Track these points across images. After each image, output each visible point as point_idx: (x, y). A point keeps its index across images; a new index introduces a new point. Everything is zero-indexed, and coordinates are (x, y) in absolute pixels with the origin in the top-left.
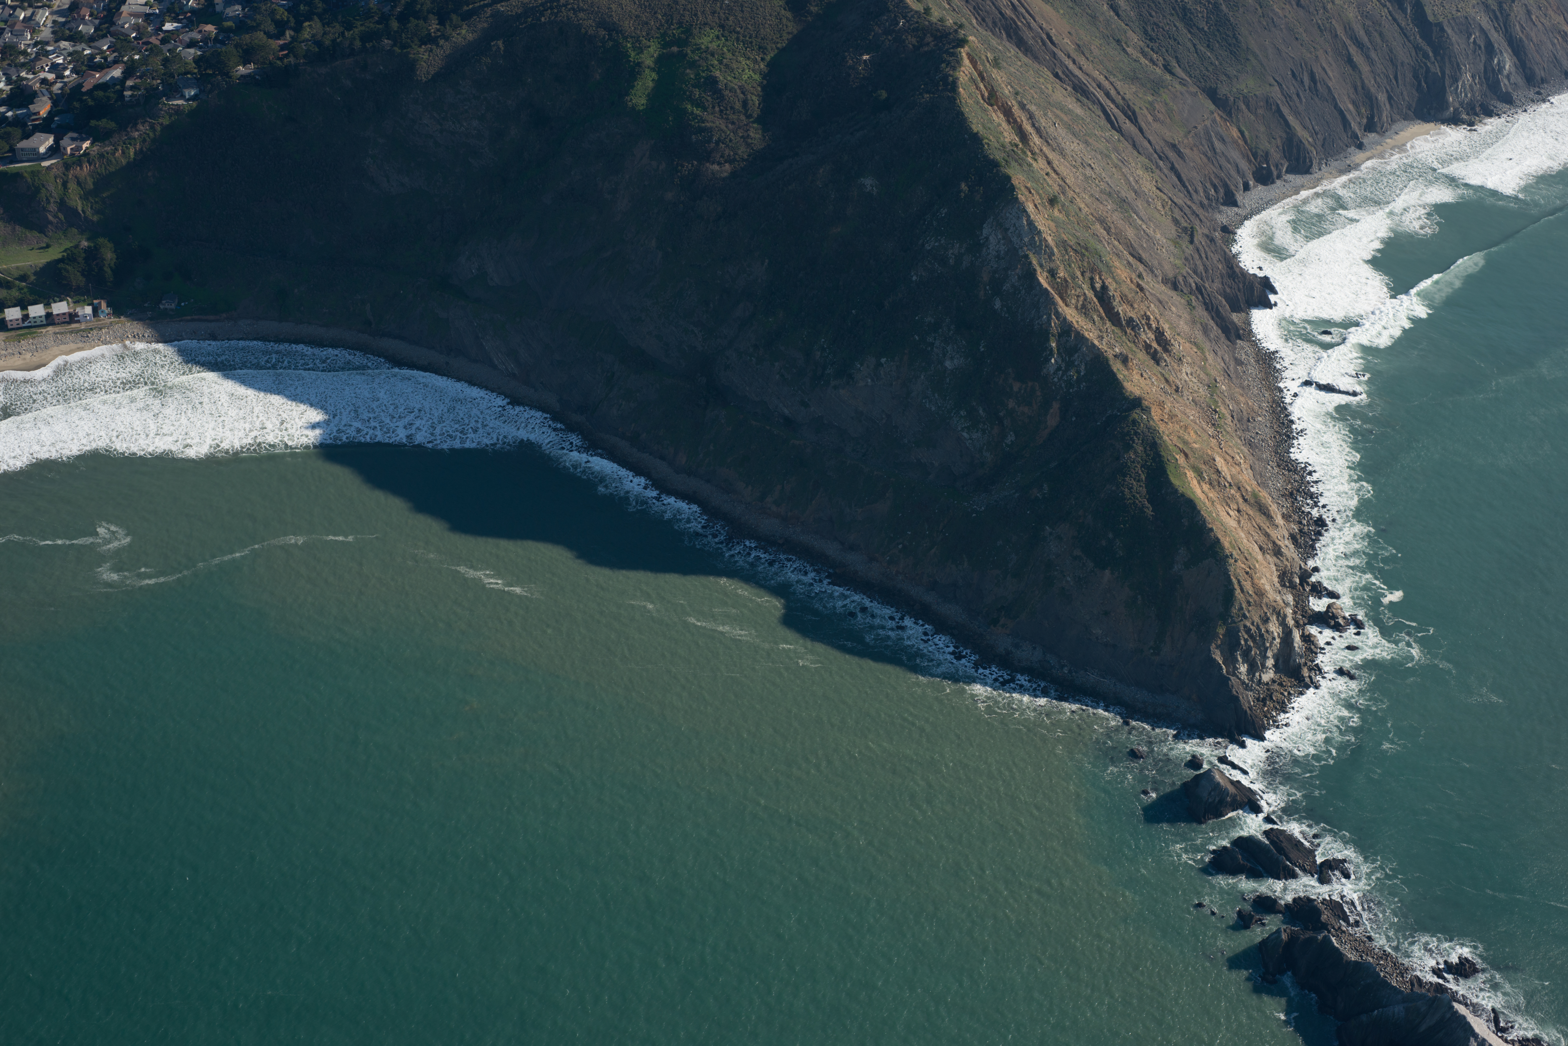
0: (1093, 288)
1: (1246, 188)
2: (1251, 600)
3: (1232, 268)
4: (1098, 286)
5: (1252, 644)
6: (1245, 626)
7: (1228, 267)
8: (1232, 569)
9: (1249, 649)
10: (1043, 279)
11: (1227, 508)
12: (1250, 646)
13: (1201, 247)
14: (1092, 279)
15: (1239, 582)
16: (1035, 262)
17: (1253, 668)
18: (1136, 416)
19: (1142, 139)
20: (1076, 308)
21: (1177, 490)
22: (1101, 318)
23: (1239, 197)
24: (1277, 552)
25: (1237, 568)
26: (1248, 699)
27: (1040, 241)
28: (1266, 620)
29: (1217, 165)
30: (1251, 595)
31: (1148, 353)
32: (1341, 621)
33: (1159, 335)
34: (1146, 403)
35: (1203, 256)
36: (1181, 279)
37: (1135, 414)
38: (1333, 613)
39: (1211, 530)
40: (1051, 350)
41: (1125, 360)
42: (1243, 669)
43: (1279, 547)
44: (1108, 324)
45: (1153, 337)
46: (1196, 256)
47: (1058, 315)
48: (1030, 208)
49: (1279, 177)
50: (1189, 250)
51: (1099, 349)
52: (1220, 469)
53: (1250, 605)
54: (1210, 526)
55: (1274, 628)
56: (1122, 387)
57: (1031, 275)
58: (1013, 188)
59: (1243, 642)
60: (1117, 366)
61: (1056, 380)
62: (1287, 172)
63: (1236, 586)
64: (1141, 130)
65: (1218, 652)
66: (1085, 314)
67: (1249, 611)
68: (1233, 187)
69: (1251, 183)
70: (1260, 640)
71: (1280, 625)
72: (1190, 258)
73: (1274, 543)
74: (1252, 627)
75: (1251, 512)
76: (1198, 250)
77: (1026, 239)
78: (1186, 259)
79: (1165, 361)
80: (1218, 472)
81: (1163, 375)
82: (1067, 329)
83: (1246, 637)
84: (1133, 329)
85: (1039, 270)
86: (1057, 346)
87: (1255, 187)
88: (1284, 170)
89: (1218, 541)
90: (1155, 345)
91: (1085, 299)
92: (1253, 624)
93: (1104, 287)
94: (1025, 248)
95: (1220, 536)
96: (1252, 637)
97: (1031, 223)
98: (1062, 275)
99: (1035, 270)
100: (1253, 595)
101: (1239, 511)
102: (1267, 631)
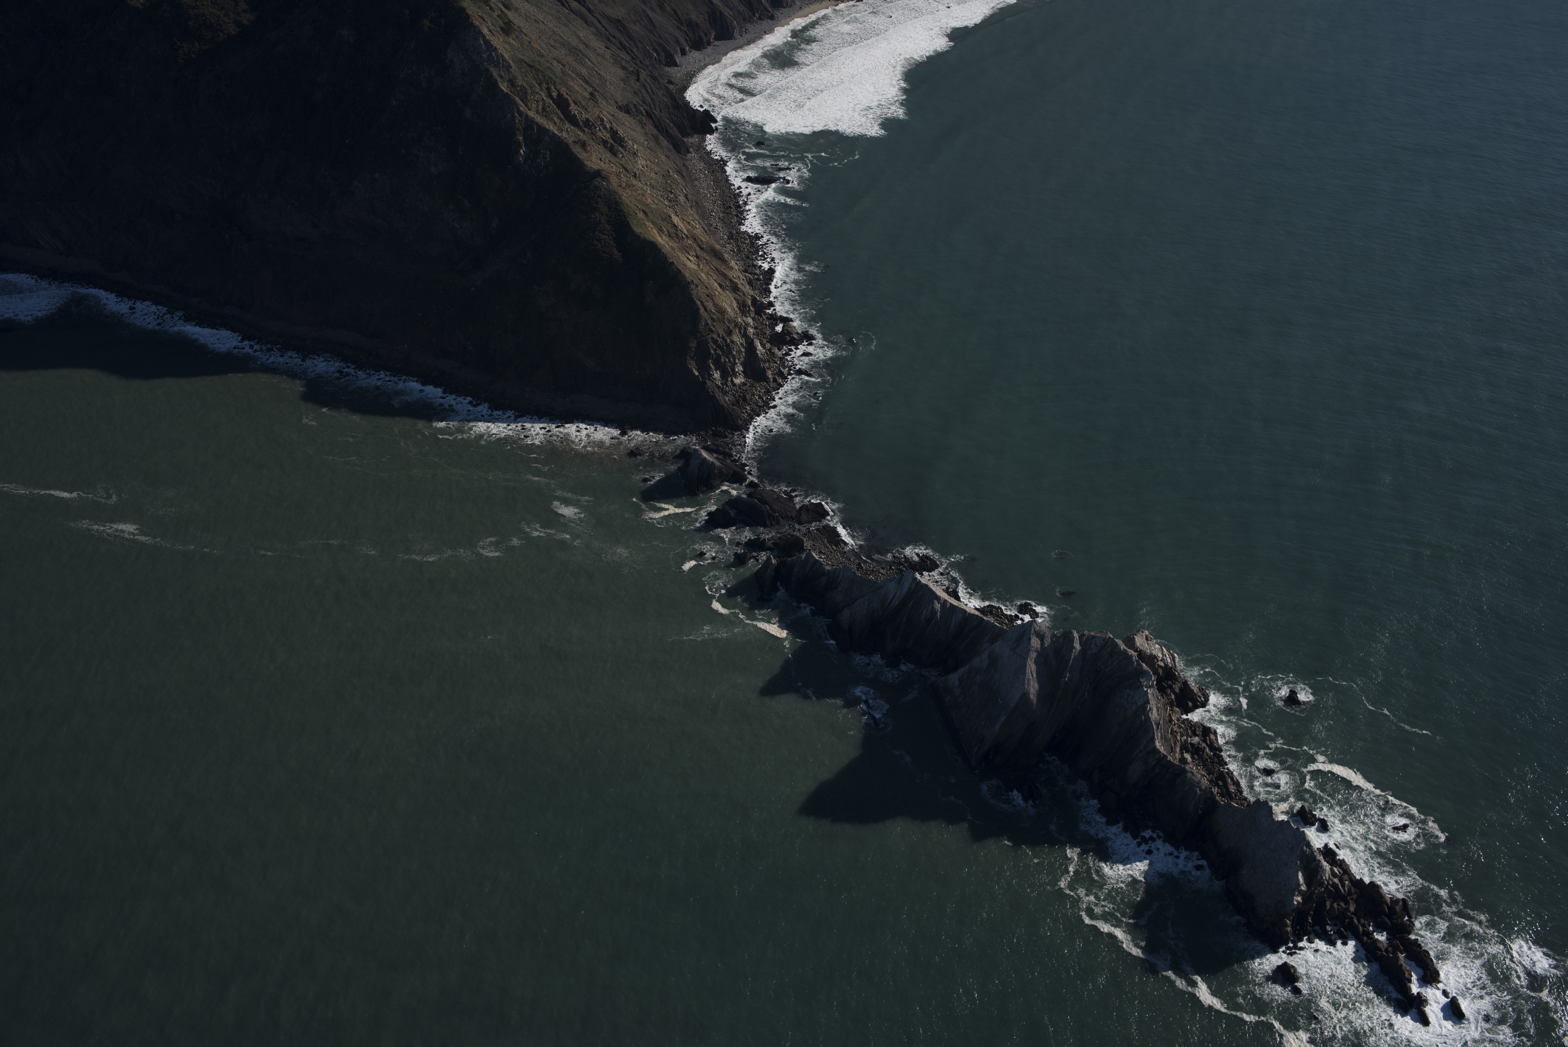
0: (551, 97)
1: (684, 53)
2: (714, 317)
3: (675, 100)
4: (555, 94)
5: (721, 353)
6: (712, 338)
7: (672, 99)
8: (694, 292)
9: (719, 357)
10: (504, 87)
11: (687, 255)
12: (719, 354)
13: (646, 84)
14: (548, 89)
15: (702, 302)
16: (495, 75)
17: (725, 375)
18: (596, 183)
20: (537, 112)
21: (639, 237)
22: (561, 119)
23: (678, 59)
24: (735, 288)
25: (698, 293)
26: (726, 402)
27: (498, 56)
28: (730, 333)
30: (714, 313)
31: (606, 147)
32: (795, 336)
33: (614, 134)
34: (605, 173)
35: (650, 90)
36: (632, 106)
38: (787, 330)
39: (673, 263)
40: (519, 143)
41: (583, 145)
42: (717, 375)
43: (736, 284)
44: (568, 125)
45: (608, 135)
46: (643, 91)
47: (519, 112)
48: (485, 31)
49: (709, 43)
50: (637, 86)
51: (559, 137)
52: (676, 224)
53: (714, 321)
54: (671, 261)
55: (737, 338)
56: (584, 165)
57: (493, 85)
58: (468, 17)
59: (712, 352)
60: (577, 150)
61: (526, 168)
62: (716, 39)
63: (700, 306)
65: (693, 363)
66: (546, 116)
67: (714, 326)
68: (672, 52)
69: (687, 48)
70: (727, 349)
71: (743, 336)
72: (638, 92)
73: (731, 281)
74: (718, 339)
75: (707, 258)
76: (644, 86)
77: (485, 56)
78: (635, 93)
79: (621, 153)
80: (675, 226)
81: (621, 164)
82: (530, 123)
83: (715, 347)
84: (590, 129)
85: (499, 80)
86: (524, 138)
87: (690, 52)
88: (713, 37)
89: (679, 271)
90: (611, 141)
91: (544, 104)
92: (719, 336)
93: (560, 95)
94: (486, 64)
95: (680, 268)
96: (719, 346)
97: (487, 43)
98: (520, 83)
99: (496, 80)
100: (716, 313)
101: (697, 257)
102: (732, 342)
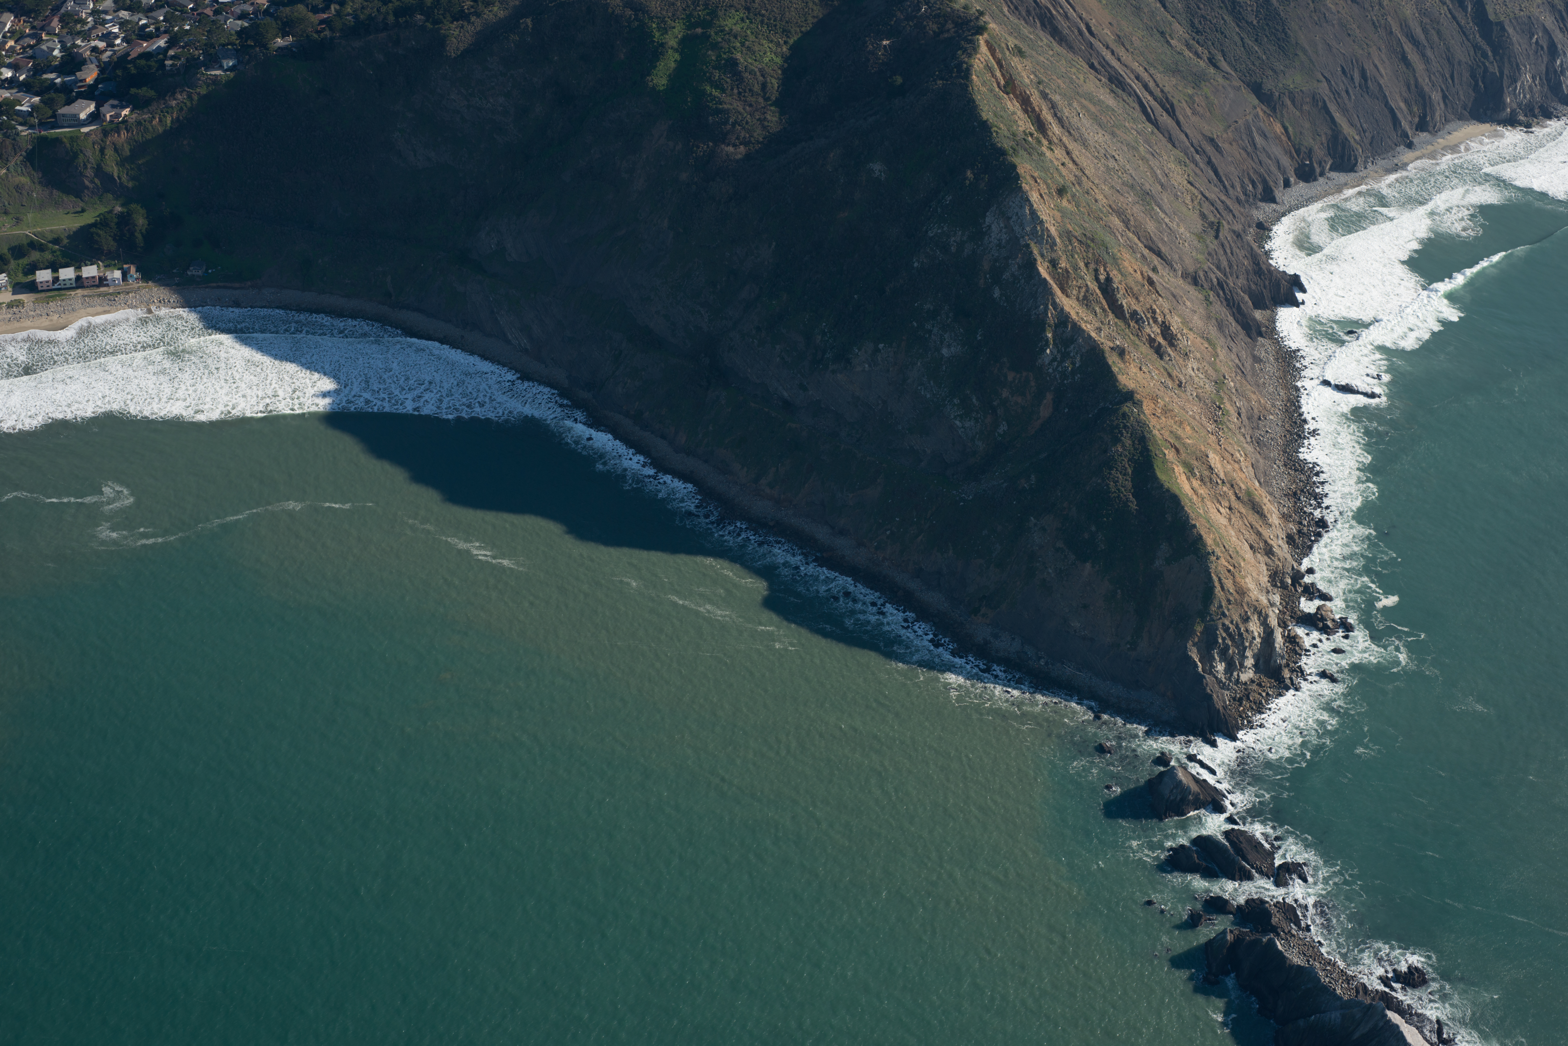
0: (1097, 279)
1: (1287, 184)
2: (1231, 598)
3: (1258, 264)
4: (1102, 277)
5: (1230, 643)
6: (1224, 625)
7: (1254, 263)
8: (1213, 567)
9: (1227, 648)
10: (1043, 270)
11: (1218, 505)
12: (1227, 645)
13: (1226, 243)
14: (1096, 271)
15: (1220, 580)
16: (1036, 252)
17: (1230, 667)
18: (1127, 409)
19: (1178, 132)
20: (1078, 299)
21: (1162, 486)
22: (1104, 310)
23: (1278, 194)
24: (1269, 551)
25: (1219, 565)
26: (1223, 698)
27: (1042, 231)
28: (1246, 619)
29: (1256, 160)
30: (1231, 594)
31: (1151, 347)
32: (1329, 623)
33: (1166, 330)
34: (1138, 396)
35: (1228, 251)
36: (1201, 274)
37: (1126, 408)
38: (1322, 615)
39: (1194, 526)
40: (1047, 340)
41: (1121, 353)
42: (1220, 667)
43: (1271, 547)
44: (1111, 316)
45: (1159, 331)
46: (1221, 252)
47: (1055, 305)
48: (1034, 197)
49: (1322, 174)
50: (1213, 245)
51: (1095, 341)
52: (1213, 466)
53: (1230, 604)
54: (1193, 522)
55: (1255, 627)
56: (1116, 380)
57: (1031, 265)
58: (1018, 177)
59: (1220, 641)
60: (1112, 359)
61: (1050, 370)
62: (1331, 169)
63: (1217, 584)
64: (1178, 123)
65: (1195, 650)
66: (1087, 305)
67: (1228, 610)
68: (1272, 184)
69: (1292, 180)
70: (1239, 639)
71: (1261, 624)
72: (1213, 253)
73: (1266, 542)
74: (1230, 626)
75: (1243, 511)
76: (1223, 246)
77: (1028, 229)
78: (1209, 254)
79: (1169, 355)
80: (1211, 468)
81: (1166, 370)
82: (1064, 319)
83: (1224, 635)
84: (1137, 322)
85: (1039, 259)
86: (1054, 336)
87: (1296, 183)
88: (1328, 167)
89: (1200, 537)
90: (1160, 339)
91: (1087, 291)
92: (1232, 622)
93: (1109, 280)
94: (1027, 238)
95: (1202, 533)
96: (1230, 635)
97: (1033, 213)
98: (1063, 265)
99: (1035, 260)
100: (1234, 593)
101: (1230, 508)
102: (1247, 631)
